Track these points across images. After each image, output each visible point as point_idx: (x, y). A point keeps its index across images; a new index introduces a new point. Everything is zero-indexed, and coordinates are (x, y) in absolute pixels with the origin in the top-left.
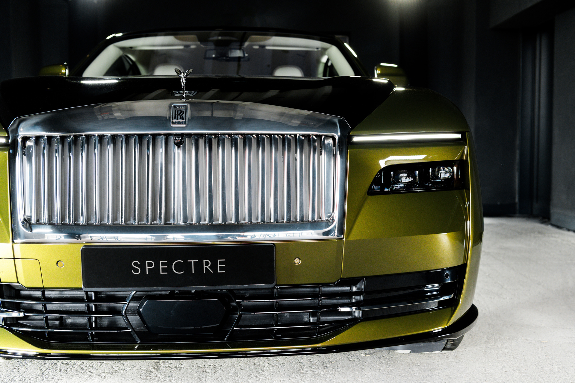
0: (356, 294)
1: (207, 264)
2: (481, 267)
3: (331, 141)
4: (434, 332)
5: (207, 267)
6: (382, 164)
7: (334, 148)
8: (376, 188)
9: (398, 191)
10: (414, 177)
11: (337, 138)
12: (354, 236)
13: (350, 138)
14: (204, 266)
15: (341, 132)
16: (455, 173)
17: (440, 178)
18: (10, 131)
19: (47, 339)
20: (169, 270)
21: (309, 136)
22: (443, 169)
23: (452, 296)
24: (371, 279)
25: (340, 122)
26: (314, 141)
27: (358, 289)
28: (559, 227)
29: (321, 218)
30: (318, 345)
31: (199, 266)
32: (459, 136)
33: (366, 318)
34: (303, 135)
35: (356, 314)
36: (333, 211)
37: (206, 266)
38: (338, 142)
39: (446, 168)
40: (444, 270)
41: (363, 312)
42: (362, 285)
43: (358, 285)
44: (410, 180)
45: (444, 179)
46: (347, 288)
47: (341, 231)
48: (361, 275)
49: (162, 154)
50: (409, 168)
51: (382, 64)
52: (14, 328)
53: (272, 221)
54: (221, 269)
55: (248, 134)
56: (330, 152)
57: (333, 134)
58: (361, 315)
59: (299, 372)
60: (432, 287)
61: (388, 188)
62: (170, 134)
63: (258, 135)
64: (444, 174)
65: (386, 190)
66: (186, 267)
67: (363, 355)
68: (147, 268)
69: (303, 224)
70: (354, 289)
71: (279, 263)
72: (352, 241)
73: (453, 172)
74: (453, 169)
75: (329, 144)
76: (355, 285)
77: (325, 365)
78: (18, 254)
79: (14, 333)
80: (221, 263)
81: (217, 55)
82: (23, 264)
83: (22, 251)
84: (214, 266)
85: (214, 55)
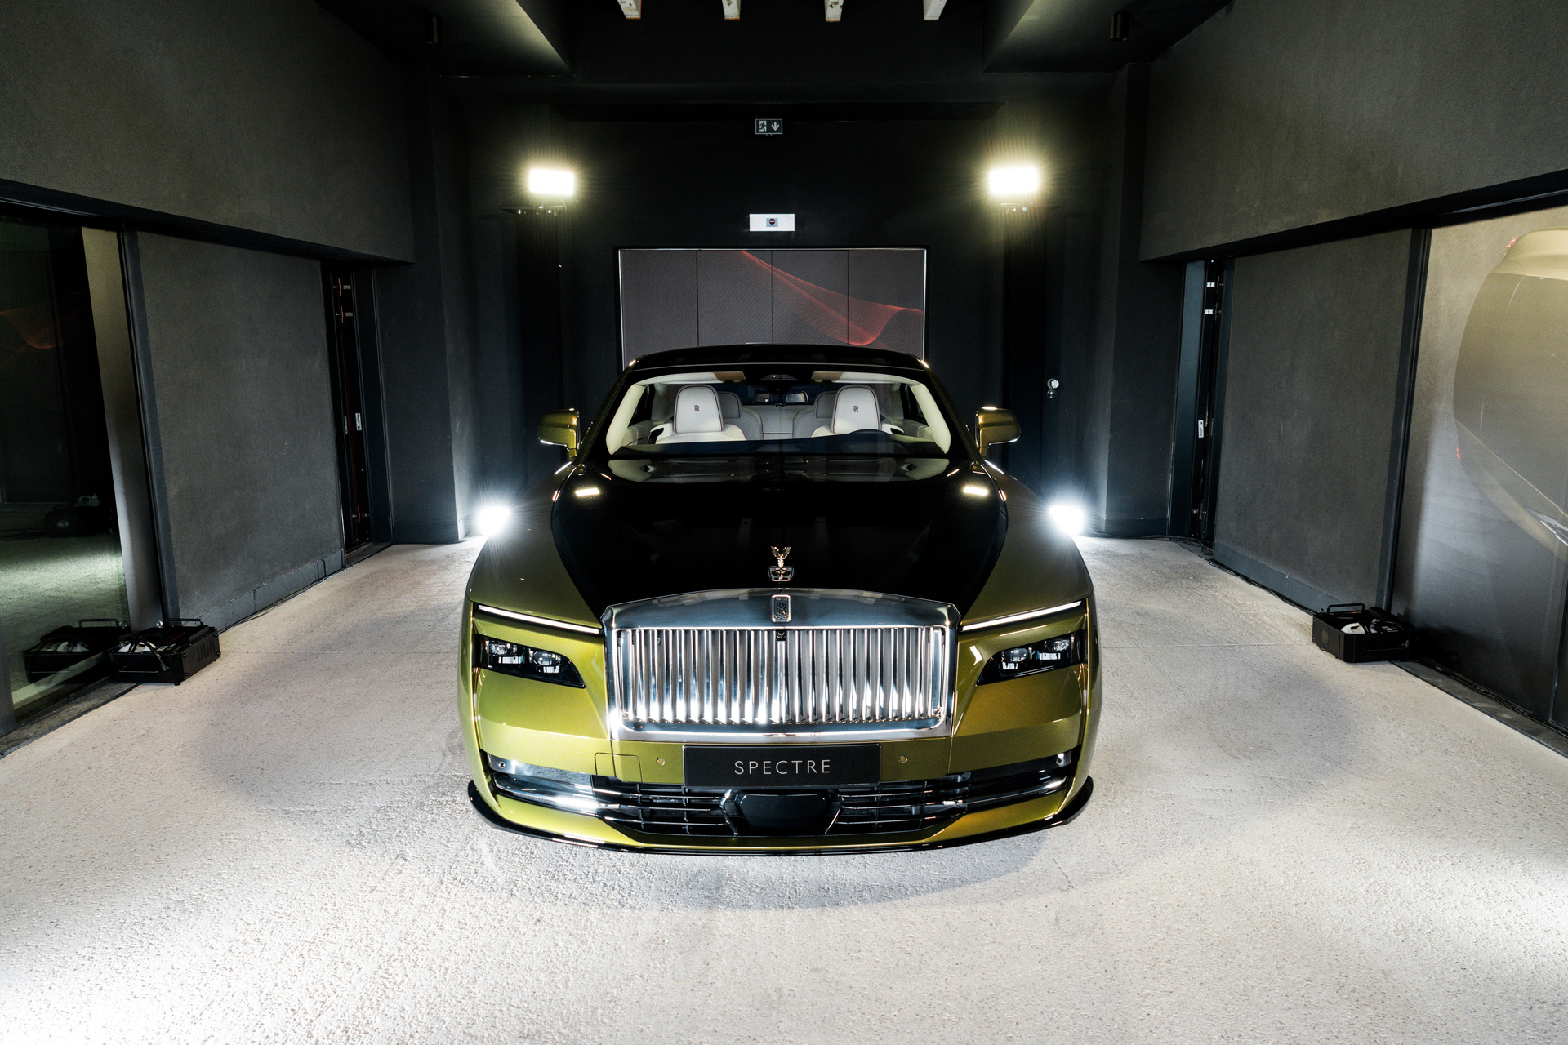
0: (961, 785)
1: (811, 764)
2: (1102, 719)
3: (939, 633)
9: (1011, 676)
11: (946, 629)
12: (963, 732)
13: (962, 626)
14: (809, 767)
15: (951, 622)
18: (603, 622)
19: (642, 830)
20: (773, 770)
21: (917, 629)
23: (1064, 780)
24: (979, 772)
25: (949, 611)
27: (963, 778)
28: (1224, 567)
29: (927, 714)
30: (923, 841)
31: (803, 766)
32: (1077, 604)
33: (972, 810)
34: (910, 628)
36: (940, 708)
37: (811, 766)
41: (969, 804)
42: (969, 774)
43: (963, 775)
47: (948, 728)
48: (970, 769)
49: (763, 650)
51: (986, 408)
52: (607, 818)
53: (877, 719)
54: (826, 769)
57: (943, 626)
58: (966, 808)
62: (771, 631)
66: (789, 767)
68: (751, 768)
69: (897, 723)
70: (960, 779)
71: (885, 762)
72: (962, 736)
78: (617, 750)
79: (609, 823)
80: (825, 763)
81: (770, 400)
82: (622, 759)
83: (621, 747)
84: (818, 767)
85: (767, 401)
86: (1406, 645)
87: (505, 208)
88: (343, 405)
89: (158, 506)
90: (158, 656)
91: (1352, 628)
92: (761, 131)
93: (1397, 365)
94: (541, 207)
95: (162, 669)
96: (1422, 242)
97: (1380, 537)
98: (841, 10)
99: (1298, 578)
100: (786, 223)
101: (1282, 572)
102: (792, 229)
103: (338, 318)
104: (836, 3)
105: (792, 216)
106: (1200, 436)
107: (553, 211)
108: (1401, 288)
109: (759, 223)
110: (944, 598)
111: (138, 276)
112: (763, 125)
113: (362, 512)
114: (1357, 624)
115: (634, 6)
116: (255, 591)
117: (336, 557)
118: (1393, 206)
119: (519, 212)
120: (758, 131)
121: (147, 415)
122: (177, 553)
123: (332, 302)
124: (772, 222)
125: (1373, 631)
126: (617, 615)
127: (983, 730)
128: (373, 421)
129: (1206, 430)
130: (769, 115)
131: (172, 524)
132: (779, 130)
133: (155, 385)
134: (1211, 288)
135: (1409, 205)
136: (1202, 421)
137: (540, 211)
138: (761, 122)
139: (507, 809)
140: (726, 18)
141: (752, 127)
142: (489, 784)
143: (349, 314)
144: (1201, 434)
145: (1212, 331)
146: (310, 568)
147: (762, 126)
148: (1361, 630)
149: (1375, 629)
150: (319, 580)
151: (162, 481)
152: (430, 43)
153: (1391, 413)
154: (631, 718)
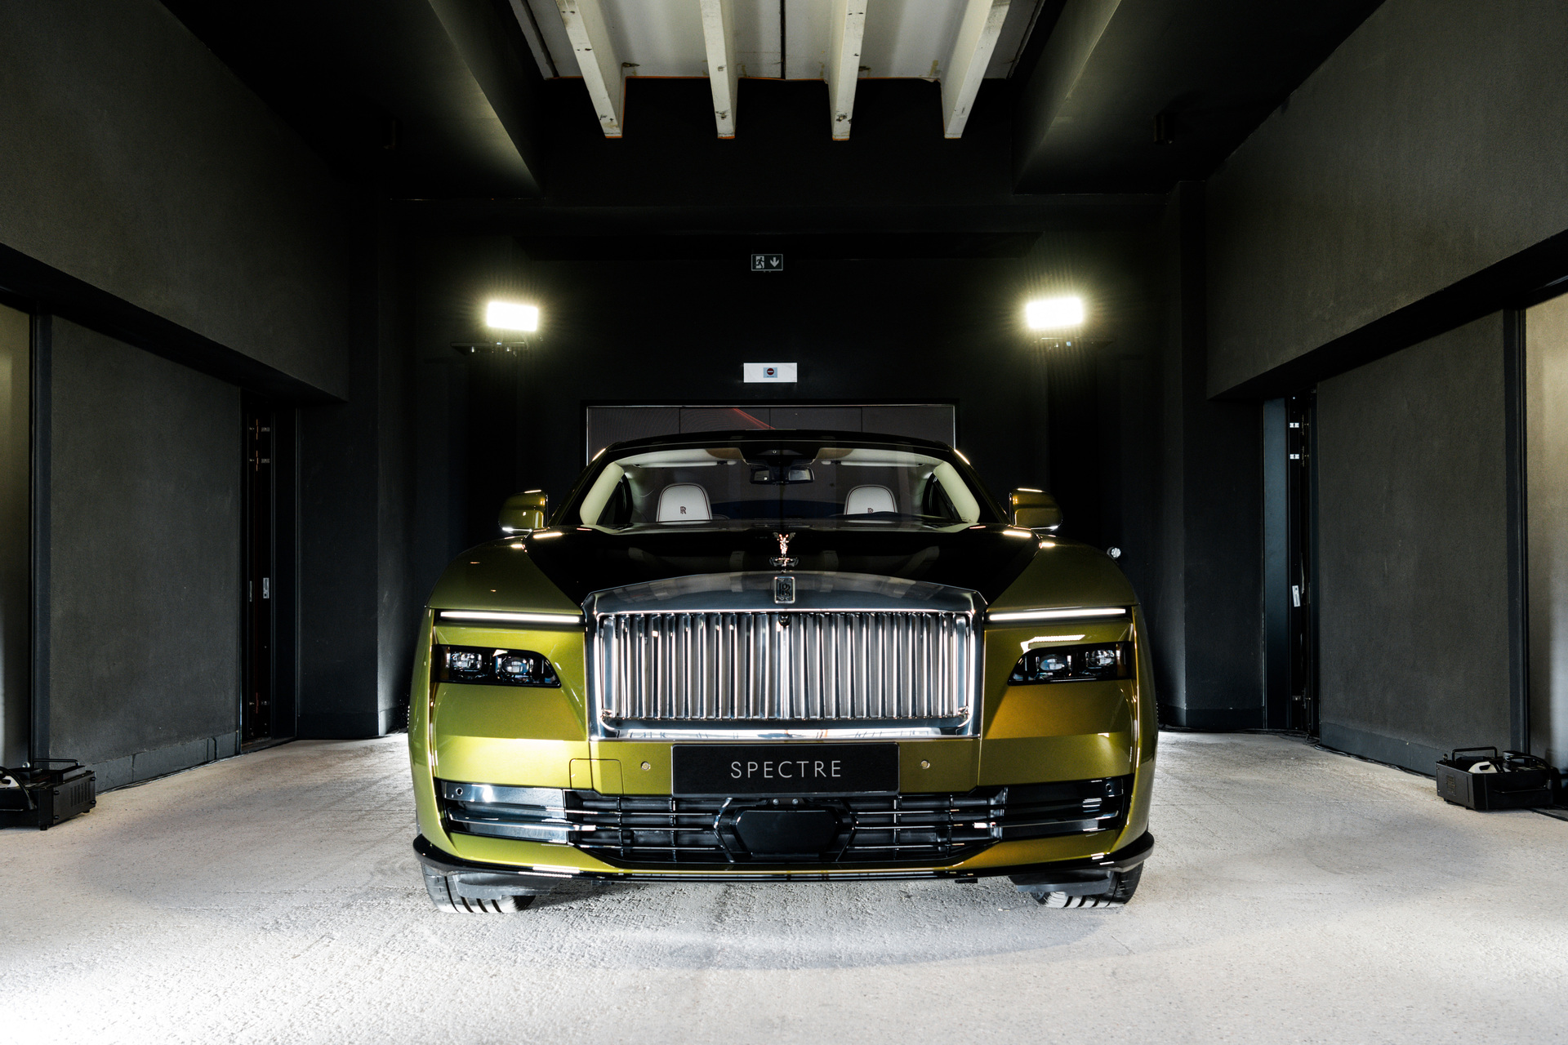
0: (995, 807)
1: (819, 766)
3: (963, 620)
4: (1093, 858)
5: (819, 769)
6: (1025, 647)
7: (967, 629)
8: (1016, 677)
9: (1047, 681)
10: (1066, 663)
11: (971, 617)
12: (994, 733)
13: (987, 615)
14: (816, 769)
15: (975, 608)
16: (1119, 658)
17: (1098, 666)
18: (584, 608)
19: (621, 858)
20: (774, 773)
21: (938, 614)
22: (1102, 653)
23: (1116, 814)
24: (1015, 790)
25: (974, 597)
26: (943, 619)
27: (997, 802)
28: (1334, 750)
29: (952, 713)
30: (951, 867)
31: (809, 768)
32: (1123, 611)
33: (1007, 837)
34: (930, 613)
35: (995, 834)
36: (967, 705)
38: (973, 622)
39: (1105, 653)
40: (1105, 780)
41: (1004, 830)
42: (1003, 797)
43: (997, 798)
44: (1060, 667)
45: (1103, 666)
46: (984, 802)
47: (976, 730)
48: (1003, 783)
49: (764, 635)
50: (1059, 652)
52: (582, 846)
53: (895, 716)
54: (836, 772)
55: (865, 613)
56: (961, 631)
57: (967, 612)
58: (1001, 835)
59: (914, 927)
60: (1092, 802)
61: (1032, 677)
62: (774, 613)
63: (877, 613)
64: (1104, 659)
65: (1030, 679)
66: (793, 769)
67: (1000, 910)
68: (749, 770)
69: (917, 721)
70: (993, 802)
71: (903, 765)
72: (991, 740)
73: (1115, 657)
74: (1115, 653)
75: (961, 624)
76: (993, 797)
77: (949, 919)
78: (595, 754)
79: (584, 850)
80: (836, 765)
81: (770, 477)
82: (601, 765)
83: (601, 750)
84: (827, 769)
85: (766, 479)
86: (1549, 786)
87: (455, 345)
88: (252, 567)
89: (38, 629)
90: (27, 792)
91: (1482, 768)
92: (757, 267)
93: (1504, 463)
94: (498, 344)
95: (28, 807)
96: (1517, 324)
97: (1507, 667)
98: (850, 125)
99: (1420, 742)
100: (787, 373)
101: (1402, 739)
102: (795, 380)
103: (253, 465)
104: (844, 117)
105: (794, 365)
106: (1295, 605)
107: (512, 349)
108: (1499, 376)
109: (754, 373)
110: (969, 585)
111: (47, 363)
112: (760, 260)
113: (261, 699)
114: (1487, 763)
115: (615, 122)
116: (134, 756)
117: (230, 738)
118: (1472, 273)
119: (473, 351)
120: (754, 268)
121: (38, 522)
122: (54, 687)
123: (250, 445)
124: (771, 372)
125: (1506, 770)
126: (599, 599)
127: (1015, 735)
128: (284, 589)
129: (1303, 598)
130: (768, 250)
131: (52, 650)
132: (779, 266)
133: (52, 487)
134: (1294, 429)
135: (1488, 268)
136: (1297, 587)
137: (499, 347)
138: (758, 258)
139: (463, 848)
140: (719, 136)
141: (747, 262)
142: (442, 820)
143: (265, 461)
144: (1297, 603)
145: (1300, 480)
146: (198, 745)
147: (759, 263)
148: (1493, 770)
149: (1508, 768)
150: (207, 762)
151: (46, 600)
152: (387, 148)
153: (1503, 520)
154: (613, 715)
